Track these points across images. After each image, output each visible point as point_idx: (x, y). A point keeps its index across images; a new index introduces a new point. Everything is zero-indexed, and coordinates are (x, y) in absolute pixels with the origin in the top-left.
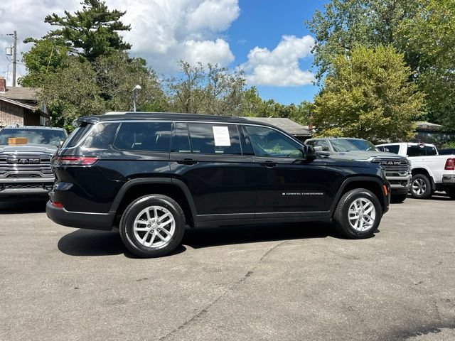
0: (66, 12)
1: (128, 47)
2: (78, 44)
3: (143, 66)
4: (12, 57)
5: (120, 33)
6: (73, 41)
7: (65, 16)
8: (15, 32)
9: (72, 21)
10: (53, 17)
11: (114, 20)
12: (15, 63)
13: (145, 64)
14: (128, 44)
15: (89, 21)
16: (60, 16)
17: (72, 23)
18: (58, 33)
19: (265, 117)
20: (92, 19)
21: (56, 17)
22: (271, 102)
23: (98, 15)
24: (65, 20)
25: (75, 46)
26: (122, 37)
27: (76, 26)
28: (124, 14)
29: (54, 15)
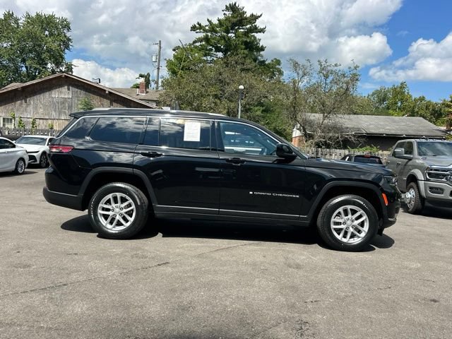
0: (208, 20)
1: (262, 49)
2: (218, 50)
3: (277, 66)
4: (157, 64)
5: (258, 36)
6: (213, 46)
7: (208, 23)
8: (160, 42)
9: (213, 28)
10: (197, 26)
11: (250, 23)
12: (158, 69)
13: (279, 65)
14: (262, 46)
15: (227, 27)
16: (203, 24)
17: (213, 29)
18: (200, 40)
19: (414, 116)
20: (230, 25)
21: (199, 24)
22: (422, 99)
23: (235, 20)
24: (207, 28)
25: (216, 51)
26: (260, 40)
27: (216, 32)
28: (259, 17)
29: (198, 24)
